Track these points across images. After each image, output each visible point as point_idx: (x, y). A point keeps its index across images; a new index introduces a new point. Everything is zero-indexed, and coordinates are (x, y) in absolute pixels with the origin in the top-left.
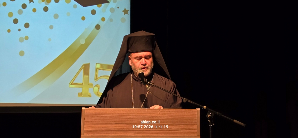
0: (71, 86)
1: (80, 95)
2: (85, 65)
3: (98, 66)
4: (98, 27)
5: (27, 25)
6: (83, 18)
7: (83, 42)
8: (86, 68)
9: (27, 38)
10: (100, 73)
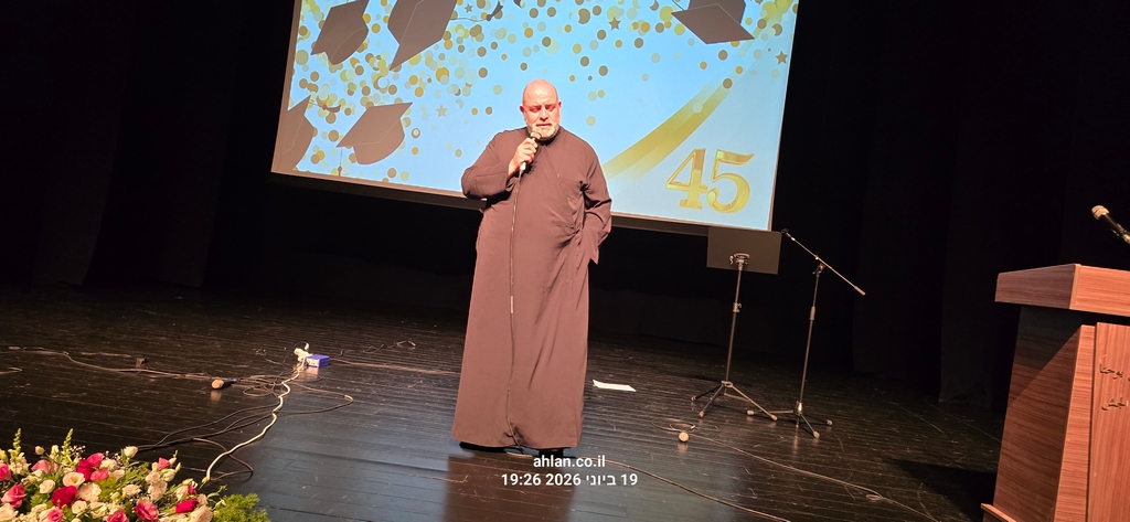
0: (671, 186)
1: (684, 203)
2: (696, 151)
3: (721, 155)
4: (728, 84)
5: (604, 71)
6: (704, 66)
7: (698, 109)
8: (699, 156)
9: (601, 94)
10: (723, 168)
